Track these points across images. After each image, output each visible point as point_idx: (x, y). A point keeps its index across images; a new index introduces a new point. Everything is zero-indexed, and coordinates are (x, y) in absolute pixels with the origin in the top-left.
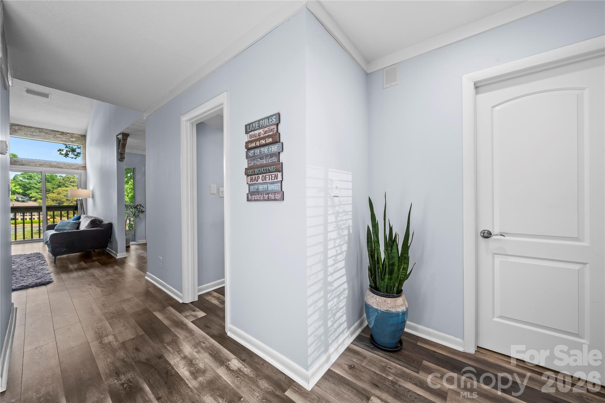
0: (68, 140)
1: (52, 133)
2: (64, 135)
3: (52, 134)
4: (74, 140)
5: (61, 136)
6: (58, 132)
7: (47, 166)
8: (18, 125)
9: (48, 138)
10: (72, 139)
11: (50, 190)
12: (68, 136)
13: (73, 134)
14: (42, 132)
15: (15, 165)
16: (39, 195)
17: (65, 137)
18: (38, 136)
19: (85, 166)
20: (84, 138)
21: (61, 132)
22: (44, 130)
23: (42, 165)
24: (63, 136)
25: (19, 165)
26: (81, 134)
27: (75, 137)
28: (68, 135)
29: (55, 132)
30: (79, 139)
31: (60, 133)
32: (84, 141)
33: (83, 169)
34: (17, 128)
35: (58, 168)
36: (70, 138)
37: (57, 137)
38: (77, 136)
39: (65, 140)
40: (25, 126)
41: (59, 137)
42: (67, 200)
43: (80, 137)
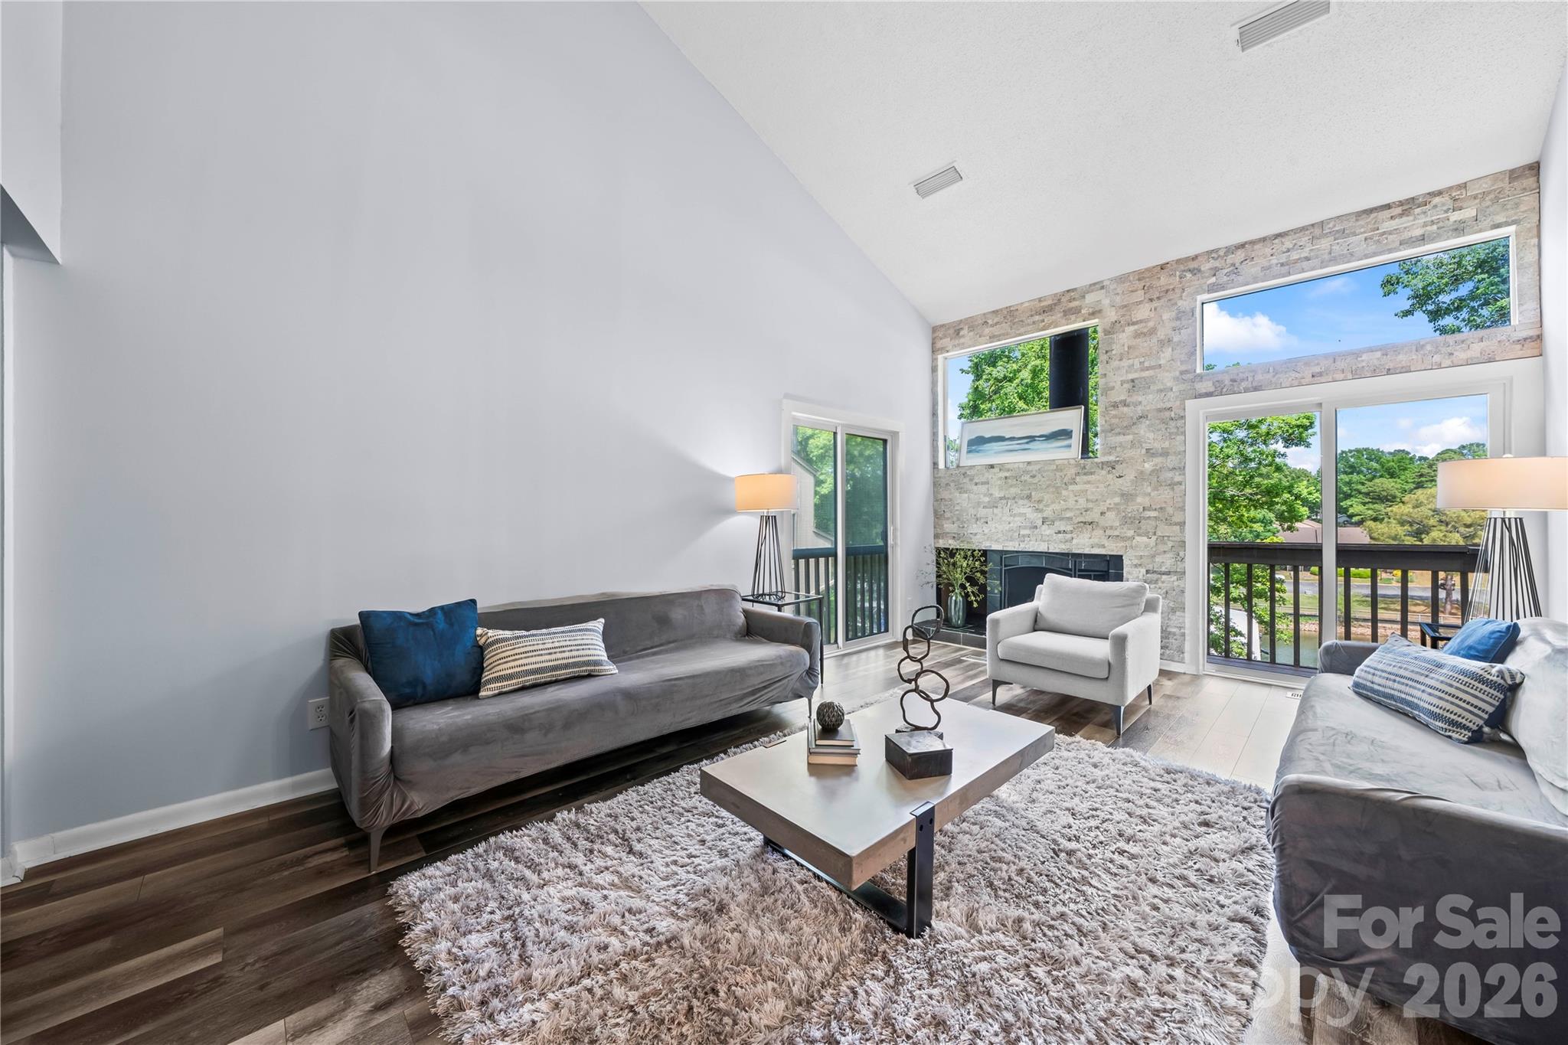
0: (1435, 227)
2: (1418, 211)
3: (1363, 227)
5: (1405, 219)
6: (1388, 206)
7: (1342, 376)
8: (1243, 246)
9: (1345, 252)
10: (1455, 216)
11: (1395, 497)
12: (1435, 206)
13: (1464, 186)
14: (1324, 236)
16: (1368, 509)
17: (1422, 220)
18: (1307, 259)
19: (1537, 333)
20: (1530, 182)
21: (1401, 203)
22: (1331, 225)
23: (1320, 374)
24: (1411, 218)
25: (1246, 390)
26: (1512, 169)
27: (1475, 197)
28: (1437, 200)
29: (1373, 215)
30: (1498, 199)
31: (1399, 210)
32: (1529, 200)
33: (1520, 354)
34: (1240, 255)
35: (1389, 372)
36: (1446, 211)
37: (1384, 233)
38: (1485, 186)
39: (1418, 232)
40: (1264, 240)
41: (1390, 233)
42: (1441, 521)
43: (1505, 184)
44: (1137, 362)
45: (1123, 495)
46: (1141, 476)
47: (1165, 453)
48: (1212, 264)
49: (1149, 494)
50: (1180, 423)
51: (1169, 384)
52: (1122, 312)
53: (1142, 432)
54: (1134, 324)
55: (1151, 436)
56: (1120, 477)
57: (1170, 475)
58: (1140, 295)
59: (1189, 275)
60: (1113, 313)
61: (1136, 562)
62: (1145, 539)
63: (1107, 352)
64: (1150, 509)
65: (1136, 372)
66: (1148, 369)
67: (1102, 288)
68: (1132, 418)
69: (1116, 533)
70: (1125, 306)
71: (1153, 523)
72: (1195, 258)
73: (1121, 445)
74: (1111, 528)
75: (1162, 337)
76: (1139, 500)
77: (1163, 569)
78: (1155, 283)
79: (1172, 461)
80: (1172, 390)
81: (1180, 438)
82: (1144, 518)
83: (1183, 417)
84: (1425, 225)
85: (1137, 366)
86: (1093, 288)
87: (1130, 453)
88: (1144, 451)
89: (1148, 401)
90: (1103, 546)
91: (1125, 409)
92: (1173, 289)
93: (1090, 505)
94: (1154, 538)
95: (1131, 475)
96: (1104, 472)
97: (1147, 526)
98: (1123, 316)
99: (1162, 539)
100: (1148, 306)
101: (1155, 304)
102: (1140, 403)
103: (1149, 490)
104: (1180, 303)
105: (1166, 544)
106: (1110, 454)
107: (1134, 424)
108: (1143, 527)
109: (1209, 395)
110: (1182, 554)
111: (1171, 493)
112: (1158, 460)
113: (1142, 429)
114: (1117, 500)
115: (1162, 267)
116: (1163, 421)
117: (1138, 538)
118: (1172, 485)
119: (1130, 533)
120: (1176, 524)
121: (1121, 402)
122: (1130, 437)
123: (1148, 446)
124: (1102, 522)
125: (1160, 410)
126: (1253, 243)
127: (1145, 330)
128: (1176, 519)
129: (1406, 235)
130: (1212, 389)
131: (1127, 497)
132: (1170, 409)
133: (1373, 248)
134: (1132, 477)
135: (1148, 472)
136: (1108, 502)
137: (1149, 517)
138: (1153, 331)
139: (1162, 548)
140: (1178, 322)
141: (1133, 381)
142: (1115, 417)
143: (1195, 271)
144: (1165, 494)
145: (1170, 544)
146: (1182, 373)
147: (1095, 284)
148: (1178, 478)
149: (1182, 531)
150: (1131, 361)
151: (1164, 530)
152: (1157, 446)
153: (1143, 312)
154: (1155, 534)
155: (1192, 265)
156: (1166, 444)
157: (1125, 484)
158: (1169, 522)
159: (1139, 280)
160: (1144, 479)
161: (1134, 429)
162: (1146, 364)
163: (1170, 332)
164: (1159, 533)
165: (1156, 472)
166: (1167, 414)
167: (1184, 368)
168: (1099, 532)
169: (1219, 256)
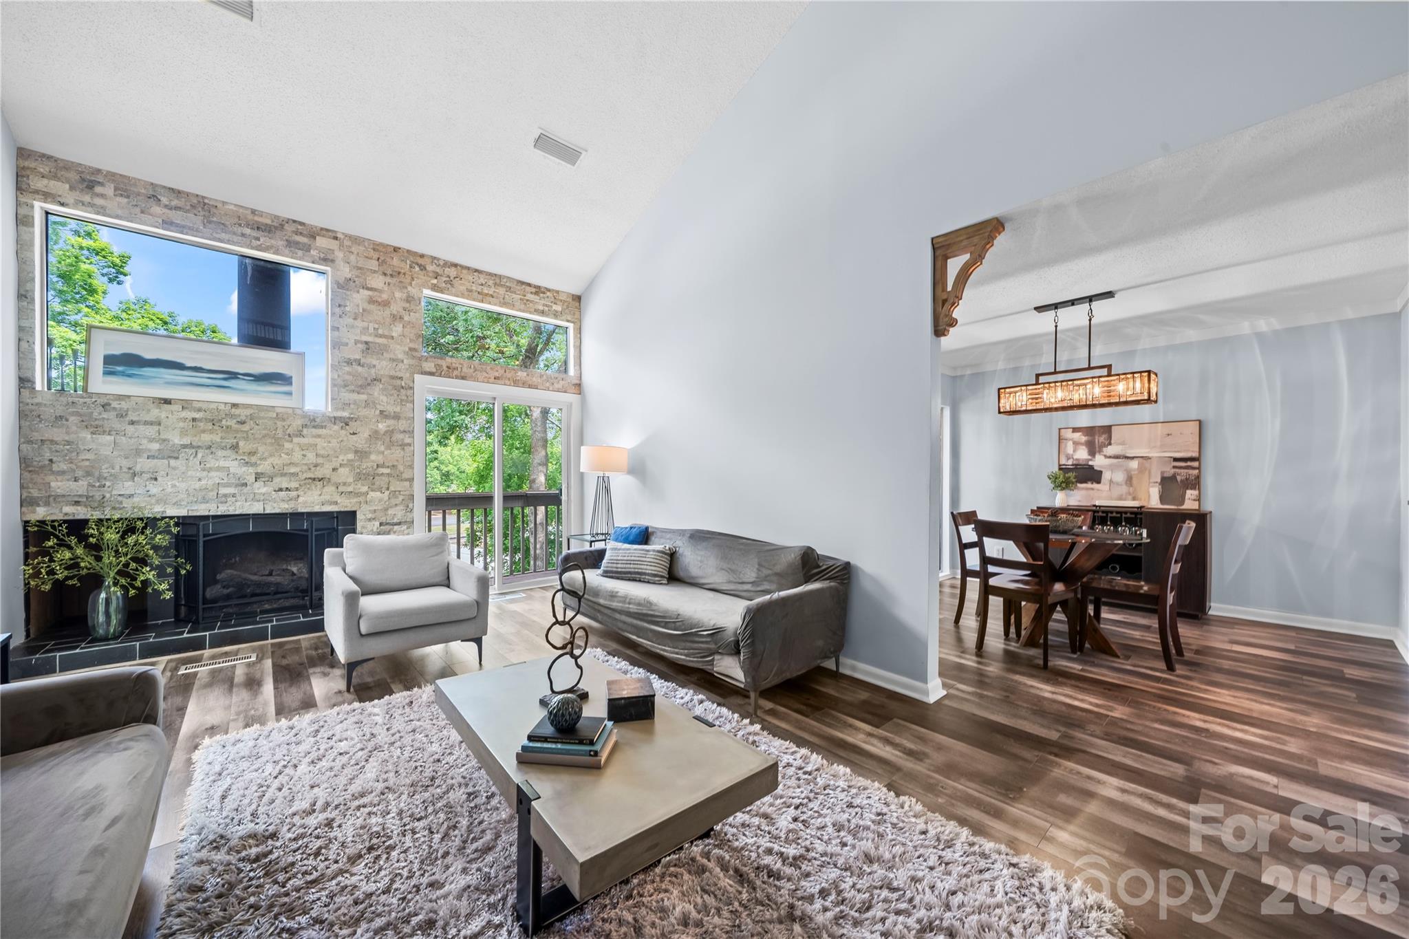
0: (547, 308)
1: (519, 288)
2: (541, 295)
3: (519, 290)
4: (558, 308)
6: (529, 285)
8: (456, 265)
9: (511, 302)
10: (554, 307)
12: (547, 297)
13: (558, 292)
14: (501, 285)
15: (449, 377)
17: (543, 301)
18: (492, 296)
19: (581, 382)
20: (577, 304)
21: (536, 287)
22: (505, 280)
24: (538, 298)
25: (457, 377)
26: (574, 293)
27: (561, 301)
28: (548, 294)
29: (524, 286)
30: (568, 307)
31: (534, 290)
32: (578, 314)
33: (576, 391)
34: (452, 272)
36: (551, 302)
37: (528, 300)
38: (564, 297)
39: (541, 308)
40: (468, 268)
41: (530, 301)
43: (570, 300)
44: (371, 326)
45: (356, 452)
46: (375, 435)
47: (397, 417)
48: (435, 268)
49: (383, 453)
50: (409, 392)
51: (400, 356)
52: (356, 272)
53: (376, 394)
54: (368, 289)
55: (384, 399)
56: (354, 434)
57: (401, 436)
58: (373, 265)
59: (417, 269)
60: (347, 269)
61: (370, 516)
62: (378, 494)
63: (340, 306)
64: (383, 466)
65: (370, 335)
66: (381, 336)
67: (336, 238)
68: (366, 379)
69: (350, 489)
70: (360, 268)
71: (386, 479)
72: (422, 256)
73: (355, 403)
74: (345, 484)
75: (395, 313)
76: (373, 457)
77: (395, 520)
78: (389, 261)
79: (402, 425)
80: (403, 361)
81: (409, 405)
82: (378, 475)
83: (412, 388)
84: (544, 305)
85: (371, 330)
86: (324, 232)
87: (364, 412)
88: (378, 412)
89: (382, 366)
90: (336, 503)
91: (360, 369)
92: (404, 274)
93: (320, 460)
94: (387, 493)
95: (365, 433)
96: (336, 428)
97: (379, 481)
98: (357, 277)
99: (394, 494)
100: (382, 278)
101: (388, 279)
102: (374, 366)
103: (382, 448)
104: (410, 288)
105: (397, 497)
106: (343, 409)
107: (369, 384)
108: (377, 483)
109: (431, 374)
110: (411, 505)
111: (402, 452)
112: (391, 422)
113: (376, 391)
114: (351, 456)
115: (396, 249)
116: (395, 388)
117: (372, 494)
118: (403, 446)
119: (365, 489)
120: (406, 480)
121: (355, 360)
122: (364, 397)
123: (382, 408)
124: (335, 479)
125: (393, 378)
126: (463, 267)
127: (380, 300)
128: (405, 476)
129: (536, 306)
130: (434, 370)
131: (361, 454)
132: (401, 378)
133: (522, 307)
134: (366, 435)
135: (382, 432)
136: (341, 457)
137: (382, 474)
138: (386, 304)
139: (394, 501)
140: (408, 305)
141: (366, 343)
142: (349, 373)
143: (423, 268)
144: (397, 453)
145: (401, 498)
146: (410, 349)
147: (327, 230)
148: (407, 440)
149: (411, 486)
150: (365, 324)
151: (396, 485)
152: (391, 409)
153: (378, 282)
154: (388, 489)
155: (420, 261)
156: (398, 409)
157: (360, 441)
158: (399, 478)
159: (374, 249)
160: (377, 438)
161: (369, 390)
162: (380, 332)
163: (401, 310)
164: (392, 488)
165: (390, 432)
166: (399, 382)
167: (412, 345)
168: (330, 489)
169: (439, 265)
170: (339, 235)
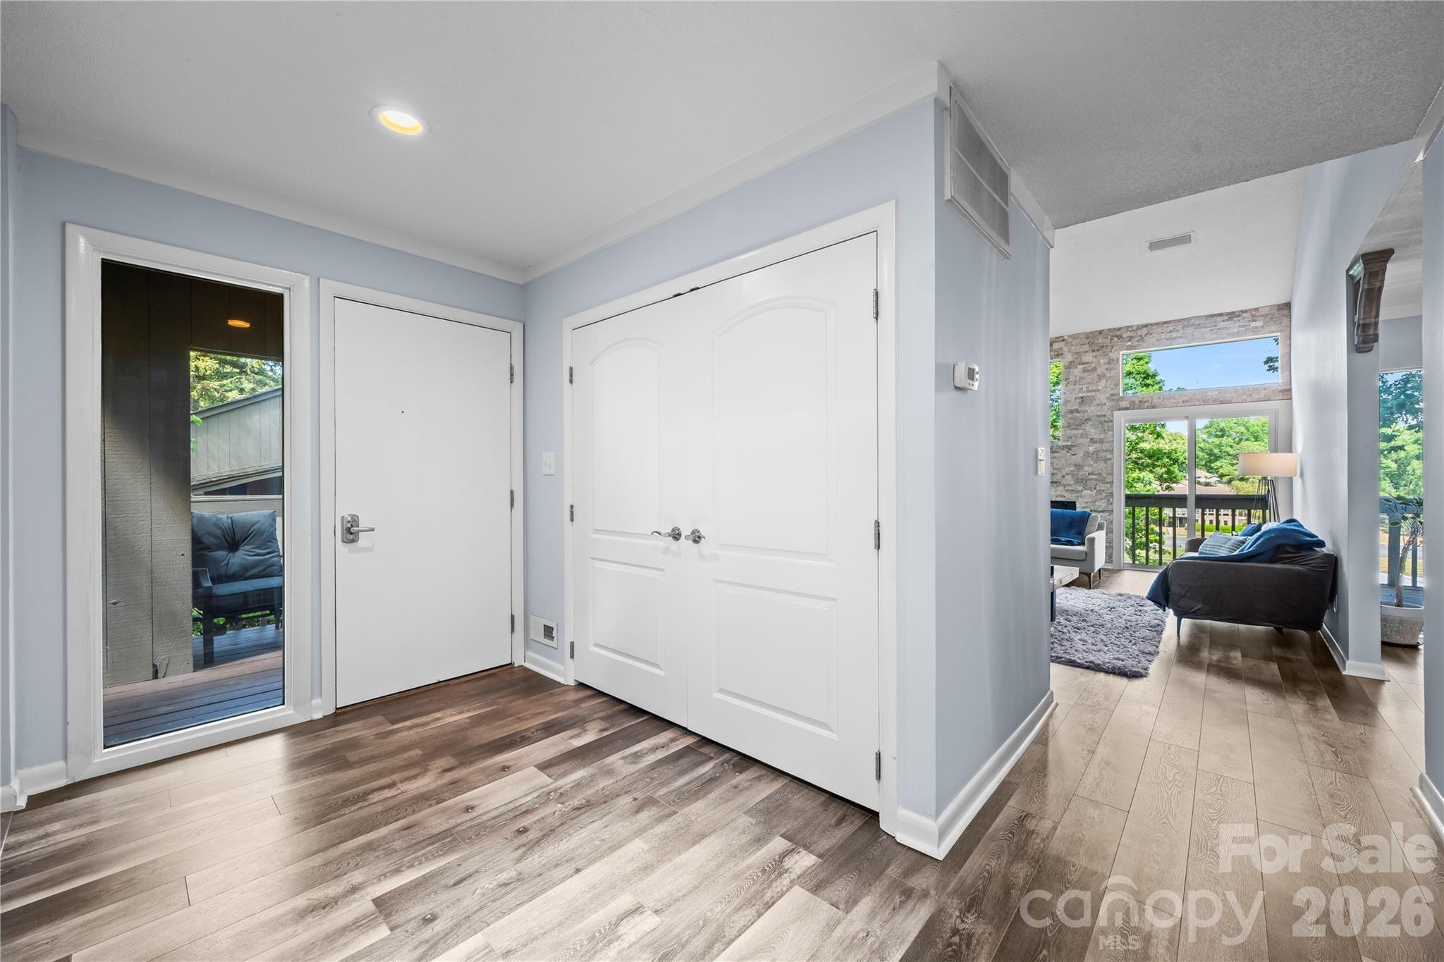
0: (1244, 329)
1: (1209, 321)
2: (1236, 319)
3: (1208, 323)
4: (1259, 324)
5: (1230, 322)
6: (1221, 315)
7: (1198, 403)
8: (1146, 326)
9: (1200, 336)
10: (1253, 324)
12: (1243, 318)
13: (1257, 309)
14: (1189, 326)
15: (1141, 409)
17: (1238, 324)
18: (1181, 337)
19: (1289, 387)
20: (1286, 312)
21: (1228, 314)
22: (1194, 320)
23: (1187, 401)
24: (1232, 322)
25: (1148, 408)
26: (1278, 303)
27: (1262, 316)
28: (1245, 315)
29: (1214, 318)
30: (1272, 319)
31: (1227, 317)
32: (1286, 321)
33: (1282, 397)
34: (1144, 331)
35: (1222, 402)
36: (1249, 321)
37: (1219, 329)
38: (1267, 311)
39: (1236, 330)
40: (1157, 324)
41: (1222, 329)
43: (1275, 311)
44: (1084, 387)
45: (1075, 465)
46: (1087, 454)
47: (1101, 441)
48: (1129, 334)
49: (1092, 465)
50: (1110, 424)
51: (1104, 401)
52: (1076, 356)
53: (1088, 429)
54: (1083, 364)
55: (1093, 431)
56: (1074, 455)
57: (1104, 454)
58: (1086, 347)
59: (1116, 339)
60: (1070, 356)
61: (1083, 505)
62: (1089, 492)
63: (1066, 379)
64: (1092, 474)
65: (1084, 392)
66: (1091, 391)
67: (1063, 340)
68: (1082, 420)
69: (1072, 488)
70: (1078, 353)
71: (1095, 482)
72: (1119, 329)
73: (1075, 436)
74: (1069, 485)
75: (1100, 374)
76: (1086, 468)
77: (1100, 509)
78: (1096, 341)
79: (1105, 447)
80: (1105, 404)
81: (1110, 433)
82: (1089, 479)
83: (1112, 421)
84: (1239, 327)
85: (1085, 389)
86: (1057, 340)
87: (1081, 441)
88: (1089, 440)
89: (1092, 410)
90: (1064, 496)
91: (1078, 414)
92: (1106, 346)
93: (1055, 471)
94: (1095, 491)
95: (1081, 454)
96: (1064, 452)
97: (1090, 484)
98: (1076, 358)
99: (1100, 492)
100: (1091, 354)
101: (1096, 353)
102: (1087, 411)
103: (1092, 463)
104: (1110, 354)
105: (1101, 494)
106: (1068, 441)
107: (1083, 423)
108: (1088, 485)
109: (1127, 409)
110: (1111, 500)
111: (1105, 465)
112: (1096, 445)
113: (1088, 427)
114: (1072, 468)
115: (1100, 332)
116: (1101, 423)
117: (1086, 491)
118: (1106, 460)
119: (1081, 488)
120: (1107, 483)
121: (1075, 410)
122: (1080, 431)
123: (1090, 437)
124: (1064, 482)
125: (1099, 416)
126: (1152, 325)
127: (1090, 368)
128: (1108, 480)
129: (1231, 331)
130: (1128, 406)
131: (1079, 467)
132: (1105, 416)
133: (1214, 336)
134: (1082, 455)
135: (1091, 452)
136: (1067, 469)
137: (1092, 479)
138: (1094, 369)
139: (1099, 497)
140: (1109, 366)
141: (1082, 398)
142: (1071, 418)
143: (1119, 337)
144: (1101, 465)
145: (1104, 495)
146: (1111, 395)
147: (1059, 337)
148: (1109, 456)
149: (1111, 487)
150: (1081, 386)
151: (1101, 486)
152: (1097, 437)
153: (1088, 358)
154: (1095, 489)
155: (1118, 333)
156: (1102, 436)
157: (1078, 459)
158: (1104, 483)
159: (1086, 338)
160: (1089, 457)
161: (1083, 426)
162: (1090, 388)
163: (1104, 371)
164: (1098, 488)
165: (1096, 452)
166: (1103, 419)
167: (1112, 392)
168: (1061, 488)
169: (1133, 330)
170: (1066, 338)
